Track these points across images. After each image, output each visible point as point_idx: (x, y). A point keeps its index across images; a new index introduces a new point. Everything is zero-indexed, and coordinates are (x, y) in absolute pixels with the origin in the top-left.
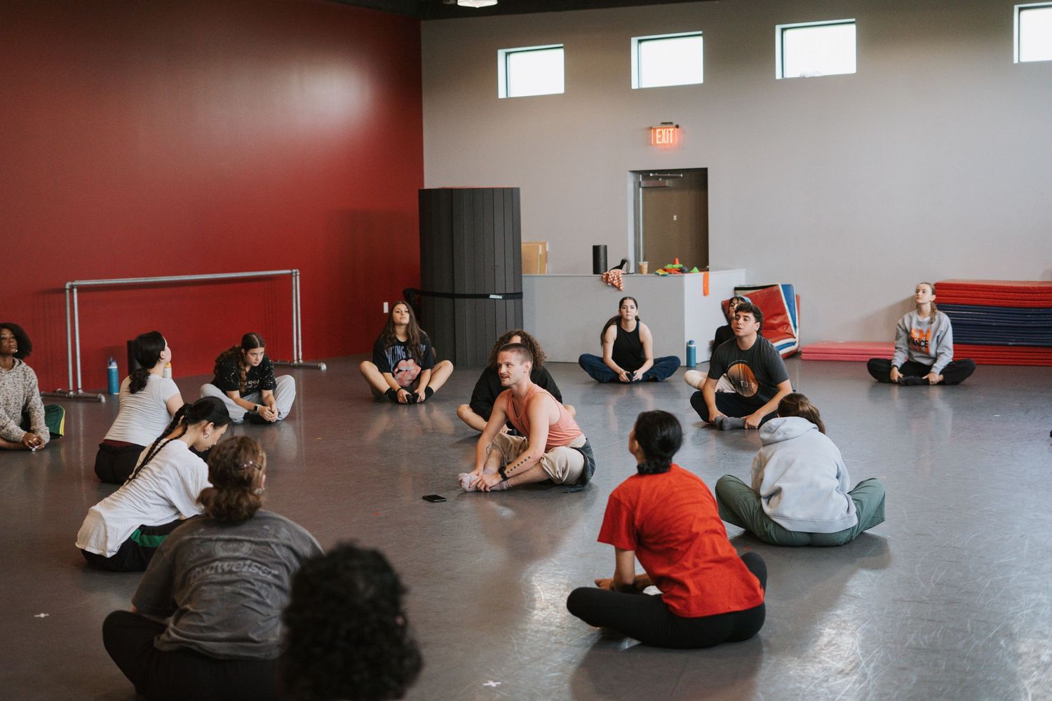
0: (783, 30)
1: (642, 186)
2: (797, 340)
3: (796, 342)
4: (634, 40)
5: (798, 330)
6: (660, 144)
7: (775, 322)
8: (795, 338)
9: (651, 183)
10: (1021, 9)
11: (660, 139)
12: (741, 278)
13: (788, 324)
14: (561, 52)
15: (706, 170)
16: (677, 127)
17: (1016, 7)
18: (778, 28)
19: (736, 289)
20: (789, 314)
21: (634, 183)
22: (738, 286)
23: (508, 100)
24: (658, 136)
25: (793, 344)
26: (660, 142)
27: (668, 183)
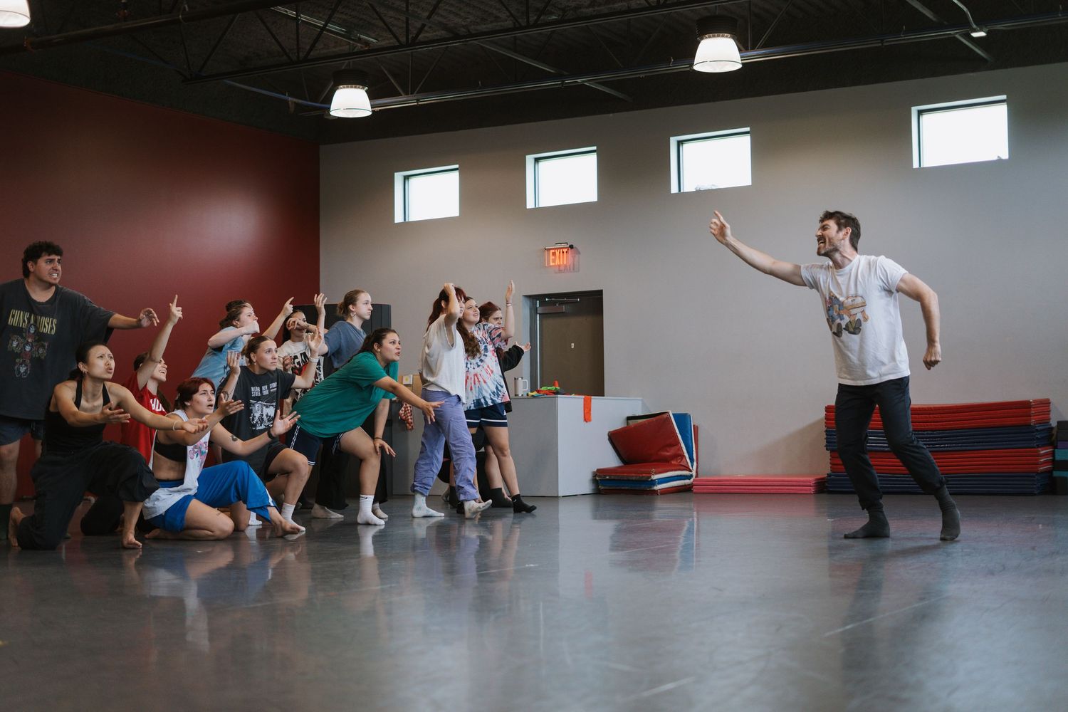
0: (680, 143)
1: (538, 312)
2: (694, 473)
3: (691, 476)
4: (530, 159)
5: (695, 464)
6: (554, 266)
7: (668, 454)
8: (691, 471)
9: (548, 309)
10: (920, 113)
11: (554, 261)
12: (637, 408)
13: (683, 456)
14: (456, 175)
15: (600, 293)
16: (571, 247)
17: (914, 110)
18: (673, 141)
19: (629, 418)
20: (683, 445)
21: (530, 309)
22: (631, 415)
23: (407, 225)
24: (552, 257)
25: (689, 477)
26: (554, 264)
27: (564, 308)
